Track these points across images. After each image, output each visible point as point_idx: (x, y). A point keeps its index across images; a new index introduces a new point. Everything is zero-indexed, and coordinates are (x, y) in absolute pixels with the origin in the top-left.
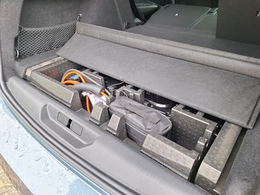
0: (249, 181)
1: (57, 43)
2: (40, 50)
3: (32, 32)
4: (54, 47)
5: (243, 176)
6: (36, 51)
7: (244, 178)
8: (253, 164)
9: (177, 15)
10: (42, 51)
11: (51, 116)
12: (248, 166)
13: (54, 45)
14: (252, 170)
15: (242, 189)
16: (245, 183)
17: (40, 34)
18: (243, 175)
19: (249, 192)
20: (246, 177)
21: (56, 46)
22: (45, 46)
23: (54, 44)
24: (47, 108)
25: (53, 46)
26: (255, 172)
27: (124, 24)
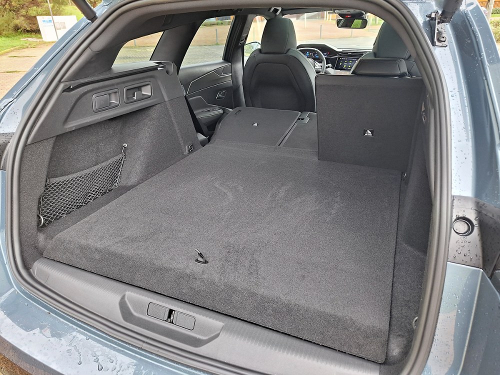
0: (403, 336)
1: (94, 193)
2: (70, 208)
3: (61, 183)
4: (91, 199)
5: (396, 333)
6: (65, 211)
7: (398, 334)
8: (403, 318)
9: (256, 124)
10: (73, 208)
11: (135, 311)
12: (398, 321)
13: (90, 196)
14: (403, 325)
15: (398, 346)
16: (400, 339)
17: (71, 184)
18: (396, 331)
19: (405, 347)
20: (400, 333)
21: (92, 197)
22: (77, 201)
23: (89, 194)
24: (126, 299)
25: (88, 199)
26: (406, 326)
27: (187, 147)
